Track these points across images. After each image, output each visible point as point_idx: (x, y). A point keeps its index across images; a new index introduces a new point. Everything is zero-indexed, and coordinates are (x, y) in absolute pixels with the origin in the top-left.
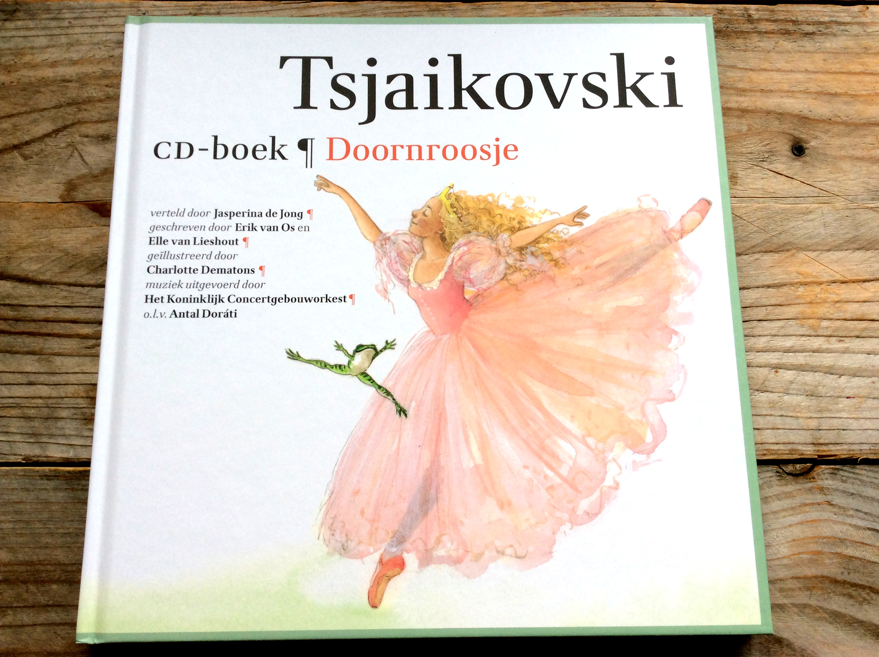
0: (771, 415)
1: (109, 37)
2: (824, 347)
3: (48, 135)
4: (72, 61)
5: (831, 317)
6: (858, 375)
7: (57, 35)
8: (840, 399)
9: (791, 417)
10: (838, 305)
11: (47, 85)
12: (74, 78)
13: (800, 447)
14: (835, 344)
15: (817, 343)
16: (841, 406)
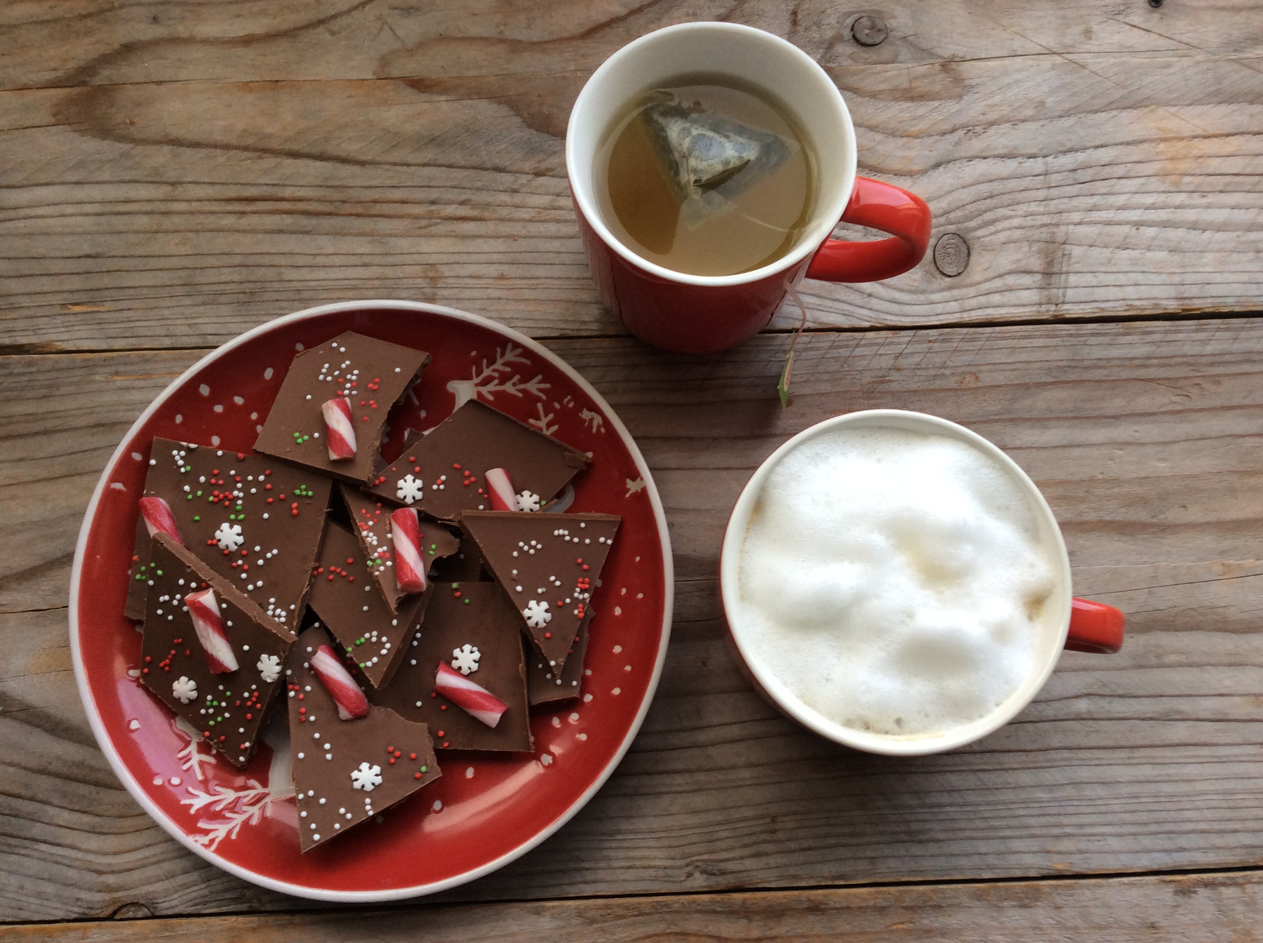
0: (1133, 272)
2: (1187, 203)
3: (354, 9)
5: (1193, 172)
6: (1223, 229)
8: (1204, 254)
9: (1154, 273)
10: (1200, 160)
13: (1164, 302)
14: (1196, 200)
15: (1179, 199)
16: (1205, 260)
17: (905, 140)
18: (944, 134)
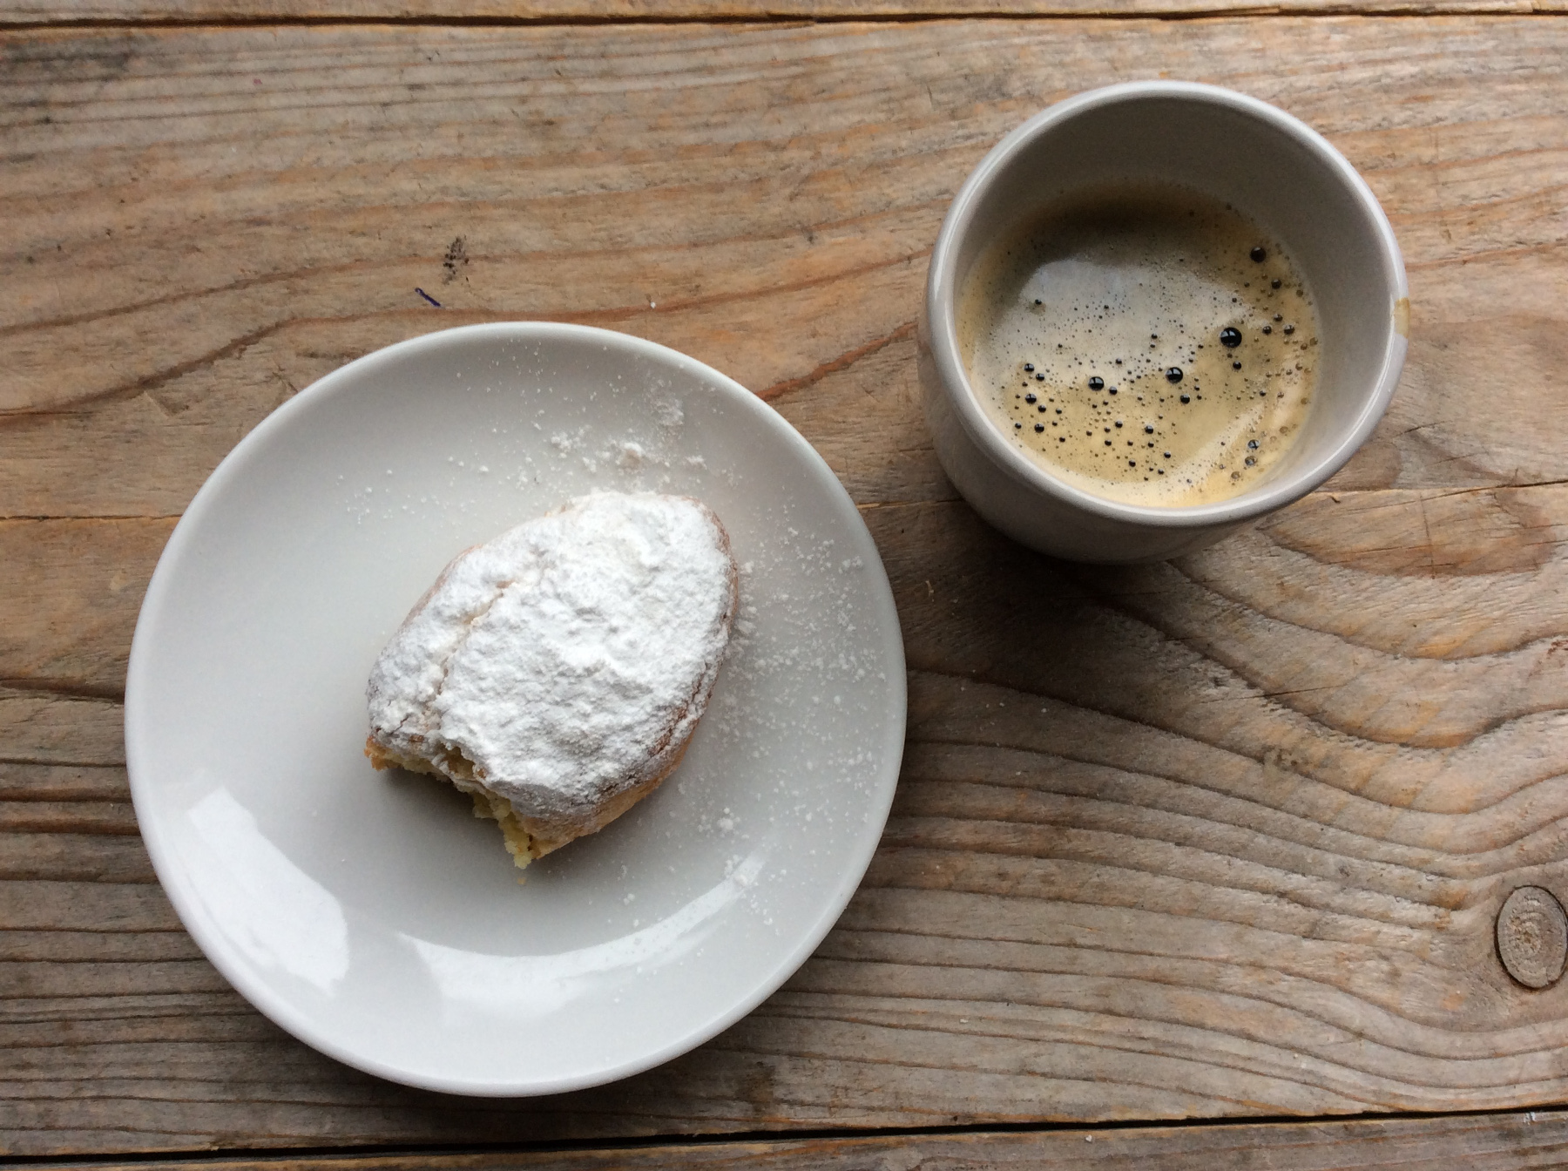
1: (351, 115)
3: (223, 353)
4: (266, 173)
7: (230, 112)
11: (211, 232)
12: (275, 215)
17: (1421, 664)
18: (1503, 651)
